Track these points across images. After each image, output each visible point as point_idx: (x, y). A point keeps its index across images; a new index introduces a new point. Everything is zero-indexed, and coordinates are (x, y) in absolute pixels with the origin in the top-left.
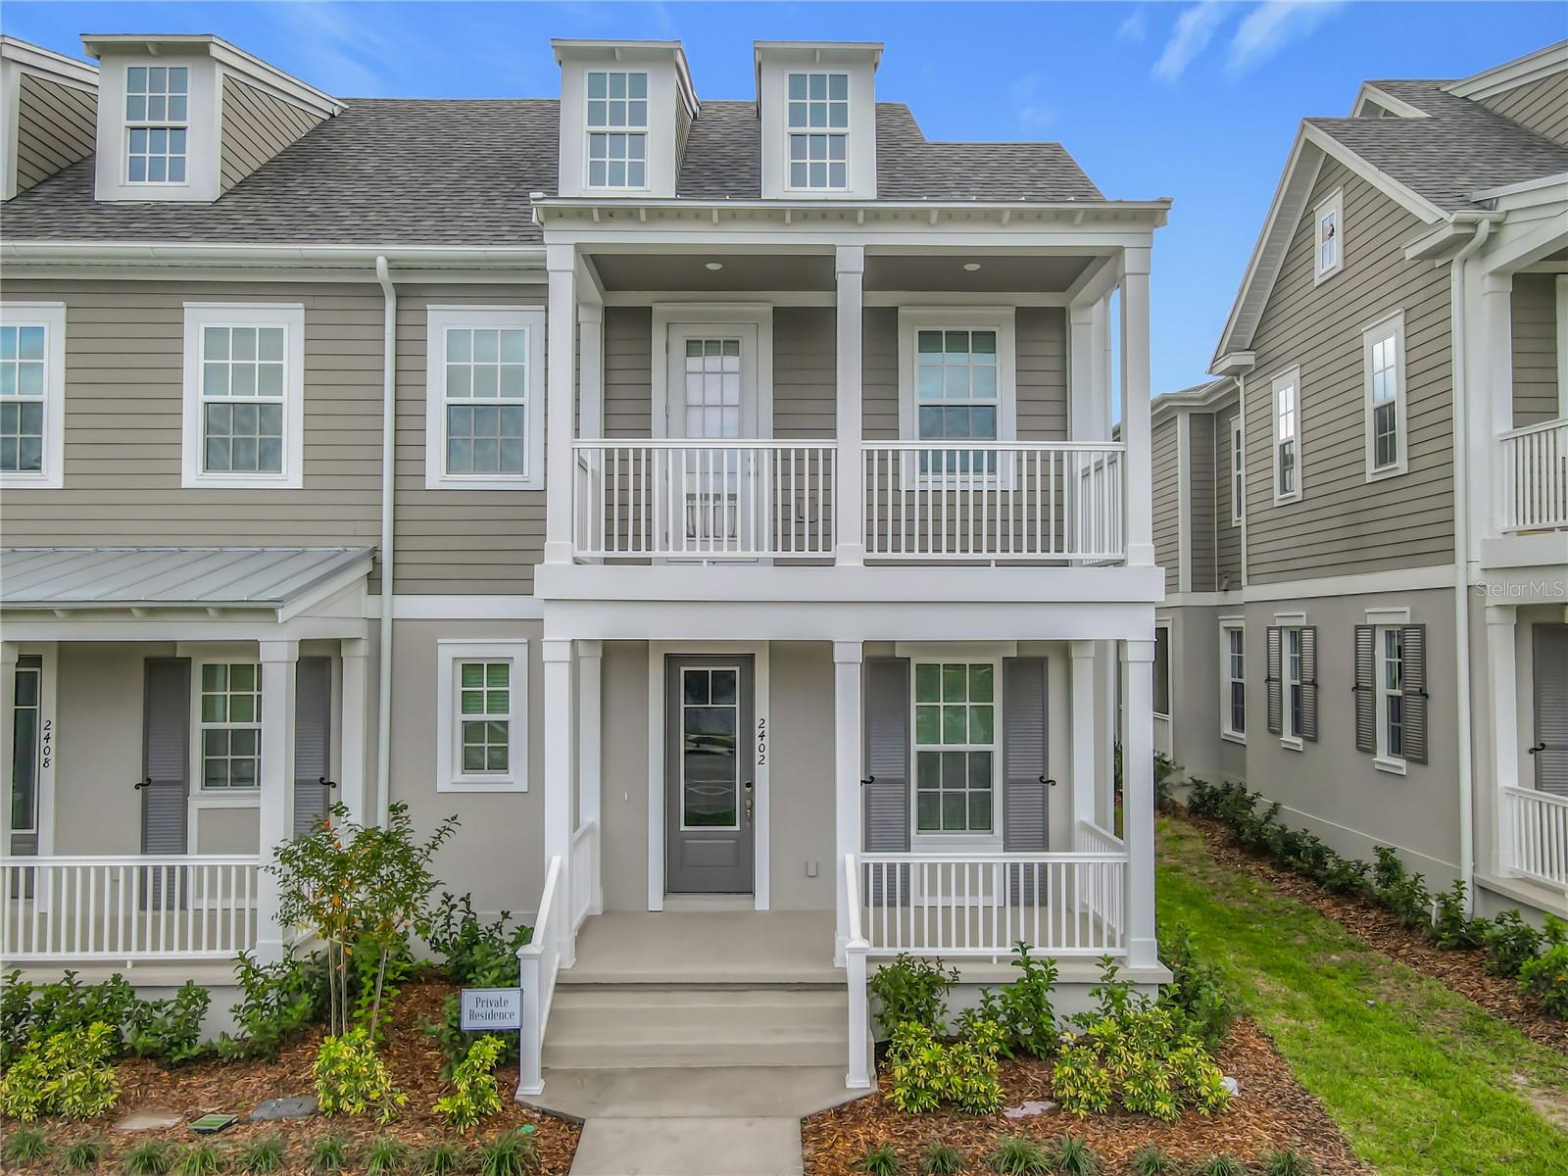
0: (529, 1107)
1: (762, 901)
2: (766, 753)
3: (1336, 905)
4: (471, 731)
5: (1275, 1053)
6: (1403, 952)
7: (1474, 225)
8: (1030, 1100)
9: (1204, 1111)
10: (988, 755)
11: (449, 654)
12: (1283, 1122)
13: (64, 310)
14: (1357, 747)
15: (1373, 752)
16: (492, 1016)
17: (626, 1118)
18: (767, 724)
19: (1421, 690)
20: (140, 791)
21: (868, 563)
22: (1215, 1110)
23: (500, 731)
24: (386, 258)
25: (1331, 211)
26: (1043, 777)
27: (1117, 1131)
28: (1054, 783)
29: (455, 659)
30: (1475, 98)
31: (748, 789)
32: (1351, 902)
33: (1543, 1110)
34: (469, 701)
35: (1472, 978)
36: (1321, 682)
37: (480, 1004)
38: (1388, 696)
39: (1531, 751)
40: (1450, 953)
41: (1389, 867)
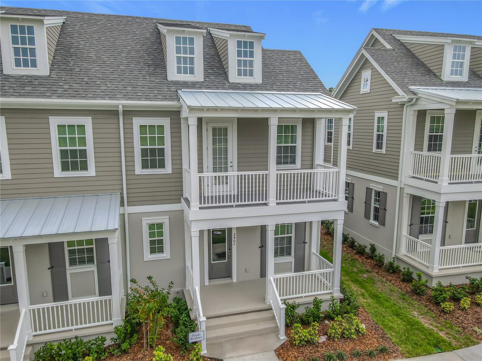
0: (206, 357)
1: (235, 279)
2: (236, 242)
3: (360, 257)
4: (152, 243)
5: (366, 312)
6: (380, 273)
7: (412, 99)
8: (322, 336)
9: (360, 335)
10: (290, 237)
11: (146, 222)
12: (376, 335)
13: (4, 119)
14: (365, 217)
15: (369, 219)
16: (197, 338)
17: (233, 357)
18: (236, 235)
19: (384, 208)
20: (50, 270)
21: (277, 204)
22: (362, 335)
23: (161, 242)
24: (122, 106)
25: (366, 74)
26: (304, 242)
27: (344, 343)
28: (307, 243)
29: (147, 224)
30: (402, 41)
31: (229, 251)
32: (363, 256)
33: (423, 323)
34: (152, 235)
35: (398, 282)
36: (354, 197)
37: (193, 336)
38: (374, 206)
39: (410, 226)
40: (391, 274)
41: (373, 249)
